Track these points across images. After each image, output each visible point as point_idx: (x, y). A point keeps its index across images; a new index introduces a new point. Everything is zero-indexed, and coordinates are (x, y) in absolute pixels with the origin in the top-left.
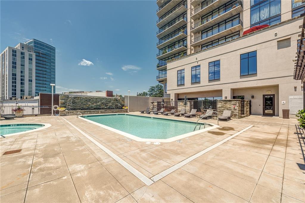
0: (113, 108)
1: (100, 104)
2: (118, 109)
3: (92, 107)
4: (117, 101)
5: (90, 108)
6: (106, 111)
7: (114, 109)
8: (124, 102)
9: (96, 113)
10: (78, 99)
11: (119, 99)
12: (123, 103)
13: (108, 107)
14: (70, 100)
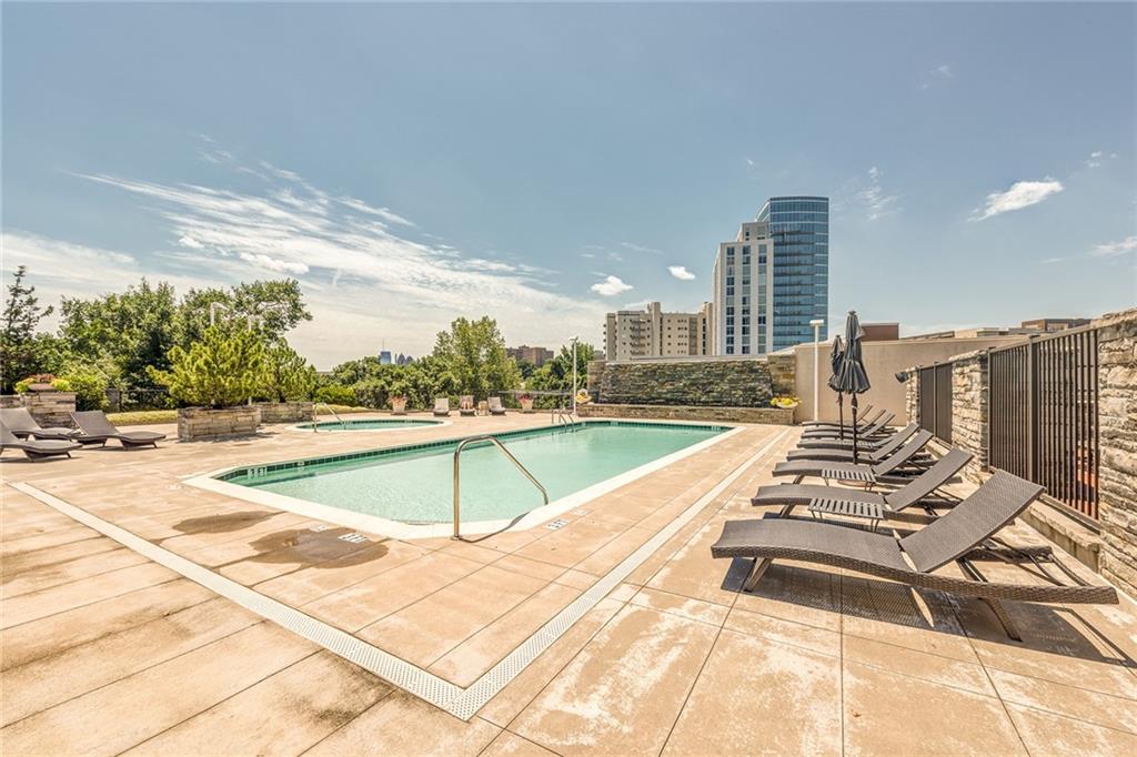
0: (734, 400)
1: (685, 385)
2: (757, 406)
3: (659, 394)
4: (756, 371)
5: (654, 399)
7: (736, 405)
8: (793, 377)
9: (660, 417)
10: (624, 372)
11: (764, 366)
12: (783, 381)
13: (714, 397)
14: (607, 375)
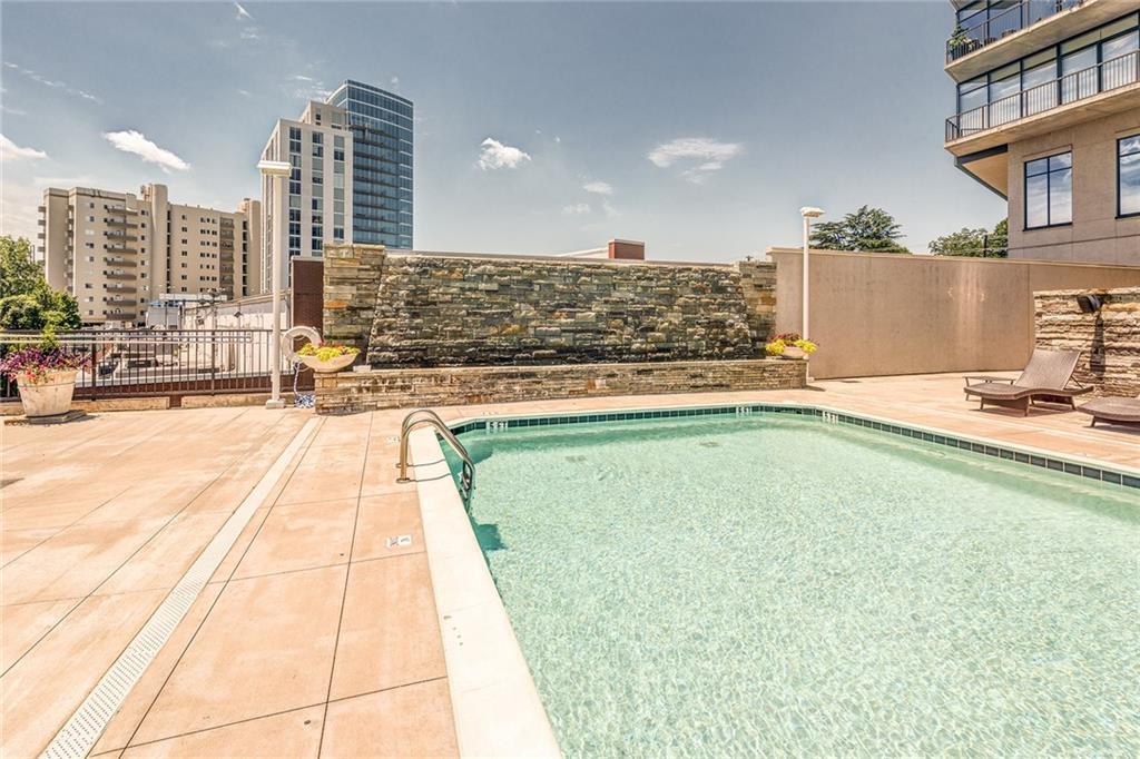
0: (691, 346)
1: (599, 316)
2: (730, 356)
3: (542, 336)
4: (722, 290)
5: (528, 348)
6: (648, 372)
7: (696, 355)
8: (773, 301)
11: (736, 280)
12: (761, 309)
13: (657, 341)
